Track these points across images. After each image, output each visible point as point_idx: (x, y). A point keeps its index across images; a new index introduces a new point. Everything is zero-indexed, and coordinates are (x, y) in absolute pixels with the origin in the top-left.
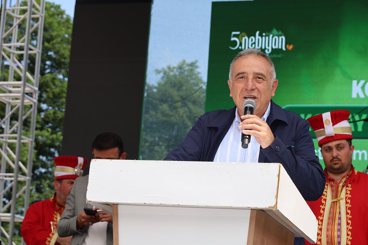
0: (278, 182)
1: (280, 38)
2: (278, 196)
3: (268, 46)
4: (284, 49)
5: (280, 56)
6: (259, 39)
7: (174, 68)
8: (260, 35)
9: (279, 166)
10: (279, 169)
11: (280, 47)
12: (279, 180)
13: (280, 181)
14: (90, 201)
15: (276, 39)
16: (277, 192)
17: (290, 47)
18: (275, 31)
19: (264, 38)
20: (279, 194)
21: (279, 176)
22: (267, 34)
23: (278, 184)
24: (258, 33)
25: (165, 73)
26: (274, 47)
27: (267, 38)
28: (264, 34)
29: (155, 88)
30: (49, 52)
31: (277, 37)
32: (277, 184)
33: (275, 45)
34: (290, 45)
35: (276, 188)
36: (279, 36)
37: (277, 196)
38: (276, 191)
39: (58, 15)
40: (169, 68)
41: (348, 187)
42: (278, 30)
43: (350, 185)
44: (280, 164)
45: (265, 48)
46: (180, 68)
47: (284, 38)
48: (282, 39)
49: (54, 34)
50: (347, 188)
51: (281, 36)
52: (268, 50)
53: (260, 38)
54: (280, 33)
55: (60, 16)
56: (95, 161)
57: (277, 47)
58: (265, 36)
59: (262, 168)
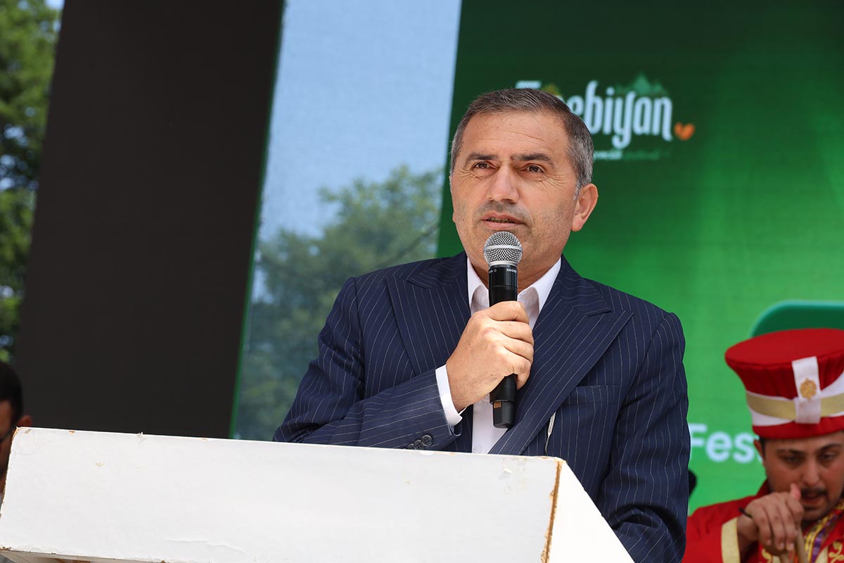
0: (553, 513)
1: (658, 103)
2: (550, 554)
3: (622, 125)
4: (667, 135)
5: (655, 156)
6: (594, 106)
7: (374, 187)
8: (600, 93)
9: (556, 465)
10: (555, 476)
11: (656, 130)
12: (554, 506)
13: (557, 510)
14: (7, 549)
15: (643, 107)
16: (549, 542)
17: (686, 131)
18: (642, 83)
19: (609, 102)
20: (552, 547)
21: (555, 494)
22: (620, 90)
23: (552, 518)
24: (592, 87)
25: (347, 201)
26: (638, 130)
27: (619, 102)
28: (610, 91)
29: (315, 242)
30: (8, 128)
31: (647, 101)
32: (549, 519)
33: (642, 123)
34: (684, 124)
35: (547, 532)
36: (653, 97)
37: (547, 553)
38: (546, 540)
39: (38, 21)
40: (359, 186)
41: (836, 551)
42: (651, 80)
43: (839, 547)
44: (560, 460)
45: (613, 133)
46: (392, 188)
47: (667, 103)
48: (663, 108)
49: (24, 76)
50: (831, 555)
51: (660, 96)
52: (621, 138)
53: (599, 101)
54: (658, 88)
55: (44, 25)
56: (26, 432)
57: (646, 129)
58: (614, 97)
59: (505, 470)
